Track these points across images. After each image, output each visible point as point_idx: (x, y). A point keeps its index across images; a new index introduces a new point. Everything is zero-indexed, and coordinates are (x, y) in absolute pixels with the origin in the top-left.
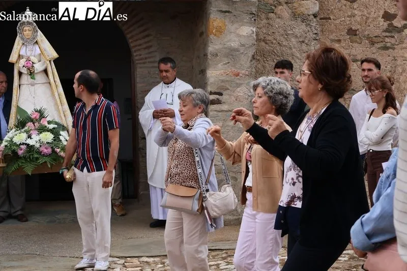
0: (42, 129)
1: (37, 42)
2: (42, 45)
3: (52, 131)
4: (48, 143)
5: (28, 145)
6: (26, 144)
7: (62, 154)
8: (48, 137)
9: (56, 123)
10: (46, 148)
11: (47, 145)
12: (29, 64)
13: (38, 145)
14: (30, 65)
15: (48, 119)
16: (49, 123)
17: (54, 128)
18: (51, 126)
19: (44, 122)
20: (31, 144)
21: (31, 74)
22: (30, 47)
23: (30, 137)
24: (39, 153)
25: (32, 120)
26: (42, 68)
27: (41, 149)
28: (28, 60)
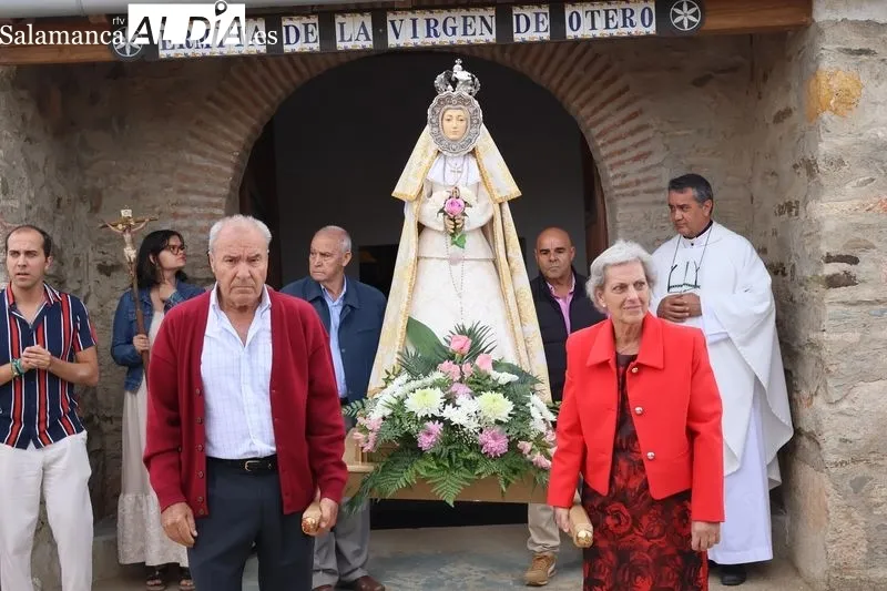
0: (479, 385)
1: (473, 153)
2: (485, 162)
3: (505, 390)
4: (498, 422)
5: (447, 423)
6: (441, 419)
7: (538, 457)
8: (499, 407)
9: (512, 369)
10: (495, 438)
11: (498, 429)
12: (456, 208)
13: (472, 426)
14: (457, 210)
15: (495, 356)
16: (496, 365)
17: (509, 384)
18: (505, 378)
19: (484, 364)
20: (456, 421)
21: (455, 232)
22: (455, 162)
23: (450, 400)
24: (475, 447)
25: (451, 358)
26: (483, 220)
27: (481, 438)
28: (455, 194)
